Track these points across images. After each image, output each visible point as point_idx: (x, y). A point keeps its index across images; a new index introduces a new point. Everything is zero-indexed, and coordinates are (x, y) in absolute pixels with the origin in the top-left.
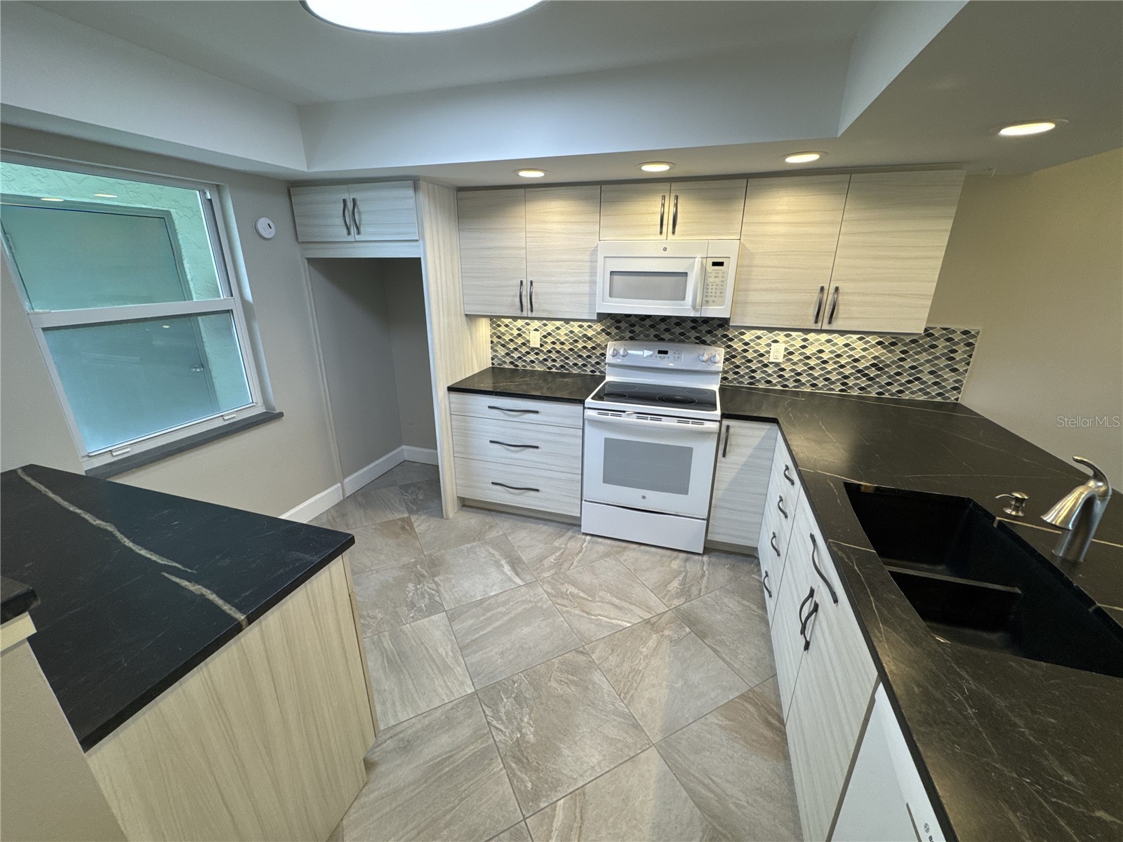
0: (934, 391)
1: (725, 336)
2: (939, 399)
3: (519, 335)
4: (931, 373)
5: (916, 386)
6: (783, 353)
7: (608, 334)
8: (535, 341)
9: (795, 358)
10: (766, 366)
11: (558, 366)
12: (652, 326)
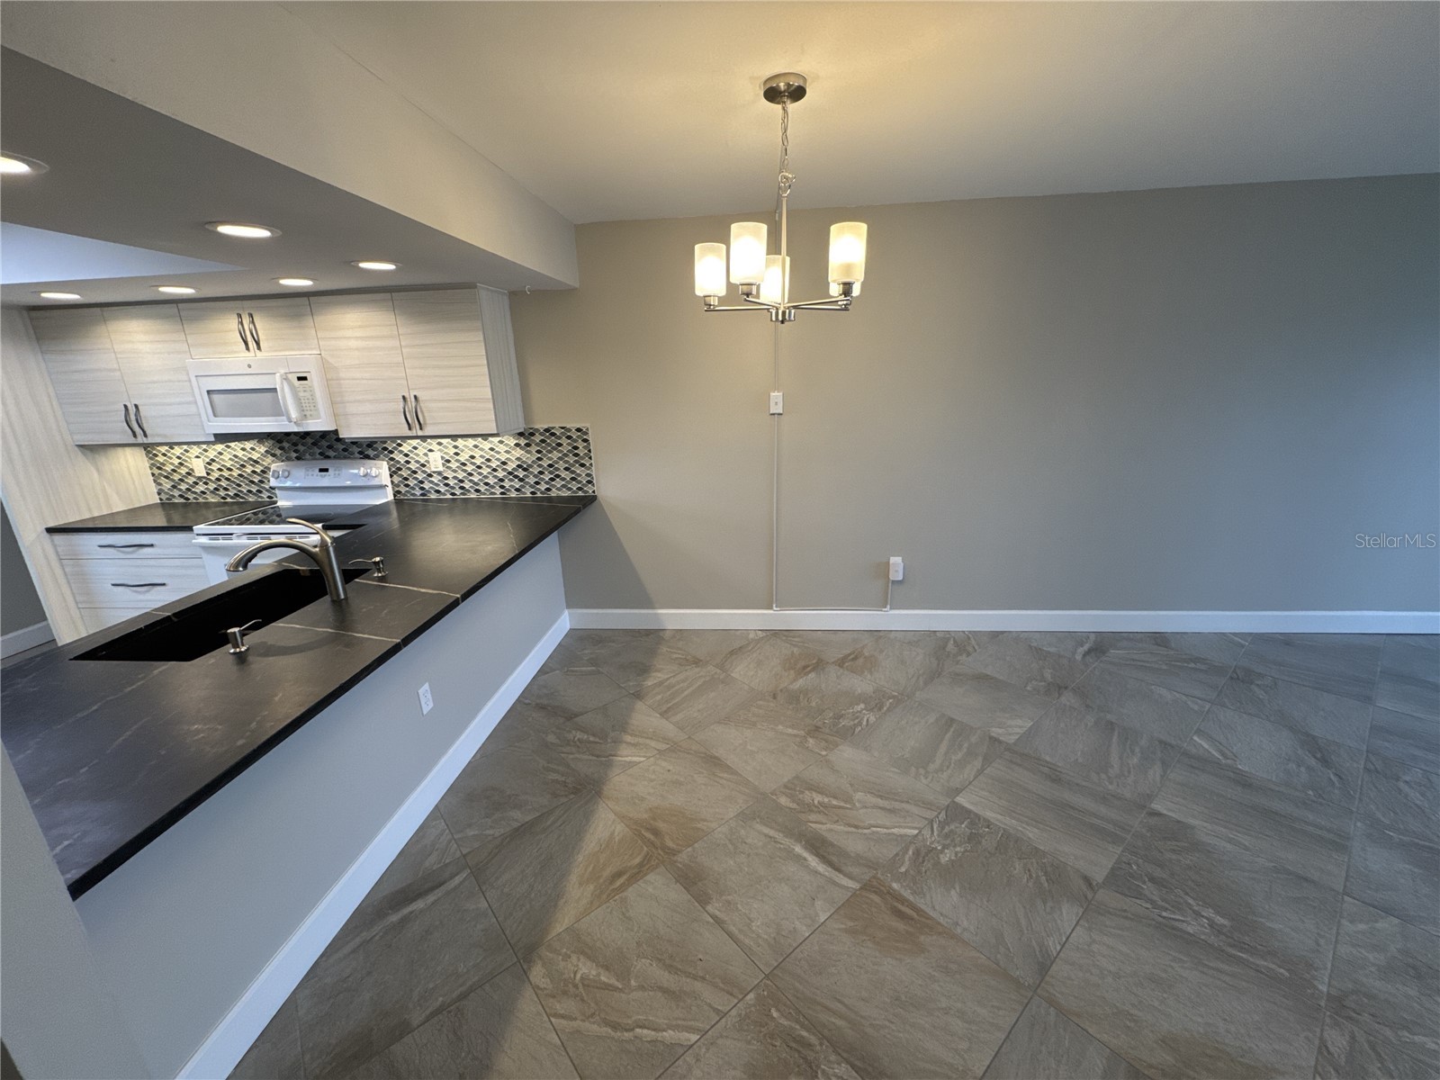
0: (574, 486)
1: (385, 449)
2: (580, 493)
3: (181, 464)
4: (566, 469)
5: (558, 483)
6: (440, 462)
7: (274, 455)
8: (200, 470)
9: (454, 465)
10: (430, 475)
11: (232, 494)
12: (314, 444)
